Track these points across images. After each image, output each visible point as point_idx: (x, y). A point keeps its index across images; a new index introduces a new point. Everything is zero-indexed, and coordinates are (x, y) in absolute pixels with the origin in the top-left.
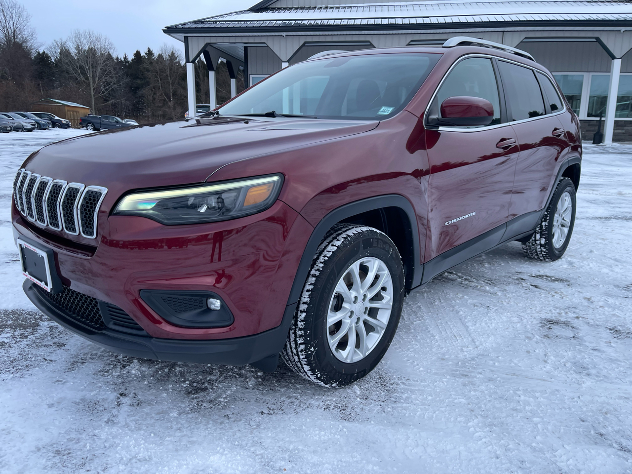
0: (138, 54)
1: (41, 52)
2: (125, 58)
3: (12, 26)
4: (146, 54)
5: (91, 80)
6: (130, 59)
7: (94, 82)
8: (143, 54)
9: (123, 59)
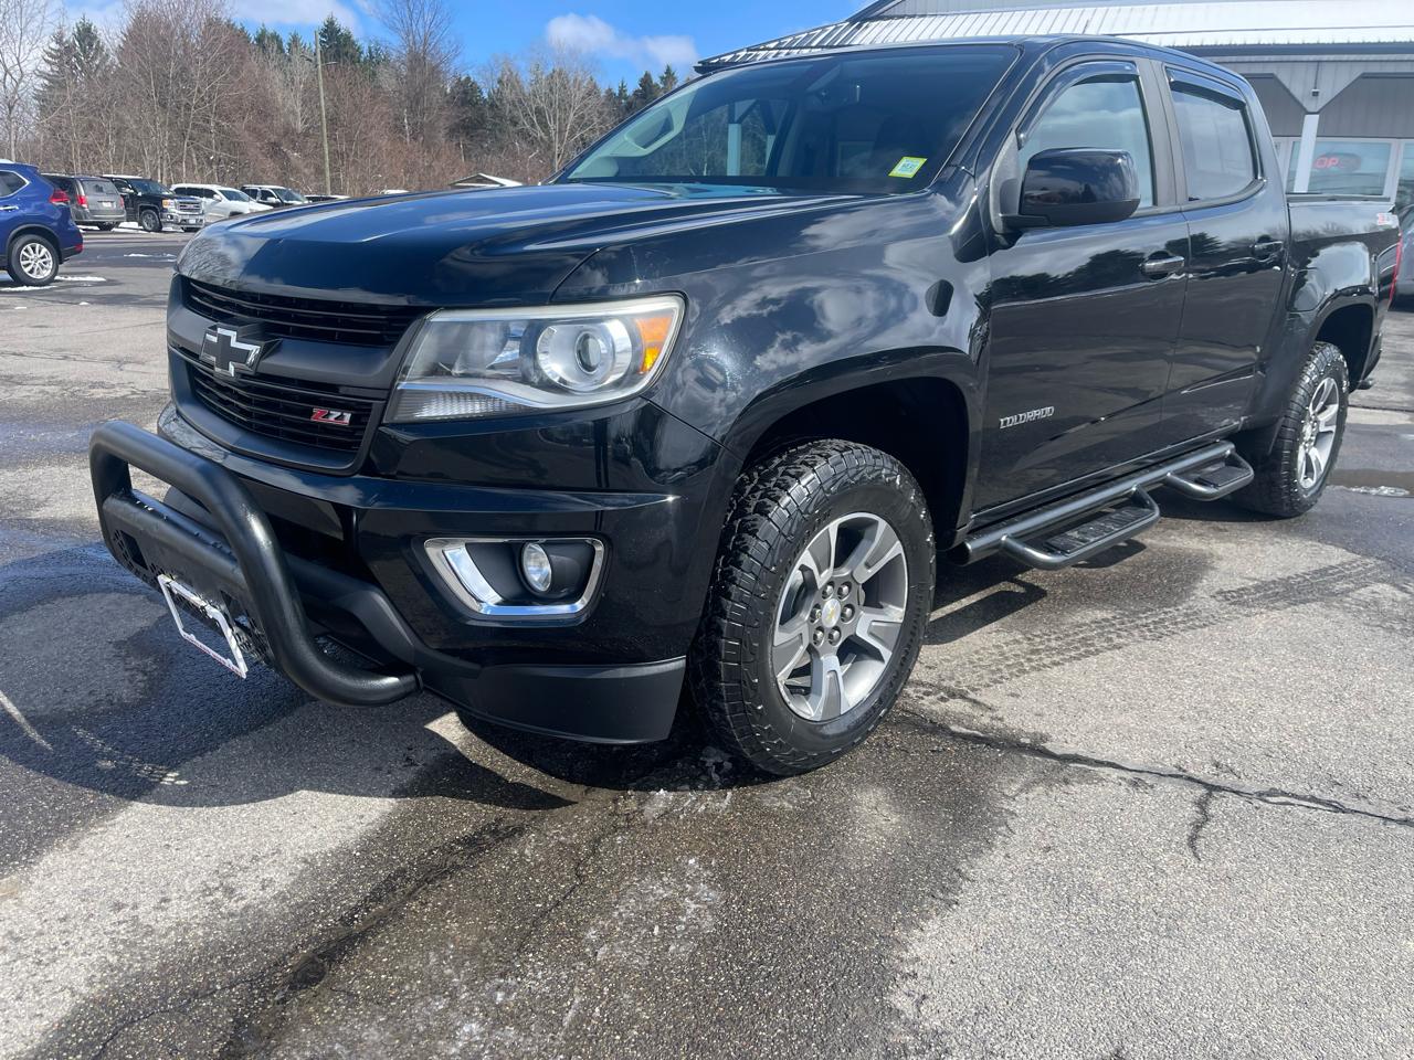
0: (646, 81)
1: (463, 78)
2: (622, 89)
3: (421, 30)
4: (662, 78)
5: (556, 139)
6: (630, 92)
7: (561, 142)
8: (656, 80)
9: (617, 92)
